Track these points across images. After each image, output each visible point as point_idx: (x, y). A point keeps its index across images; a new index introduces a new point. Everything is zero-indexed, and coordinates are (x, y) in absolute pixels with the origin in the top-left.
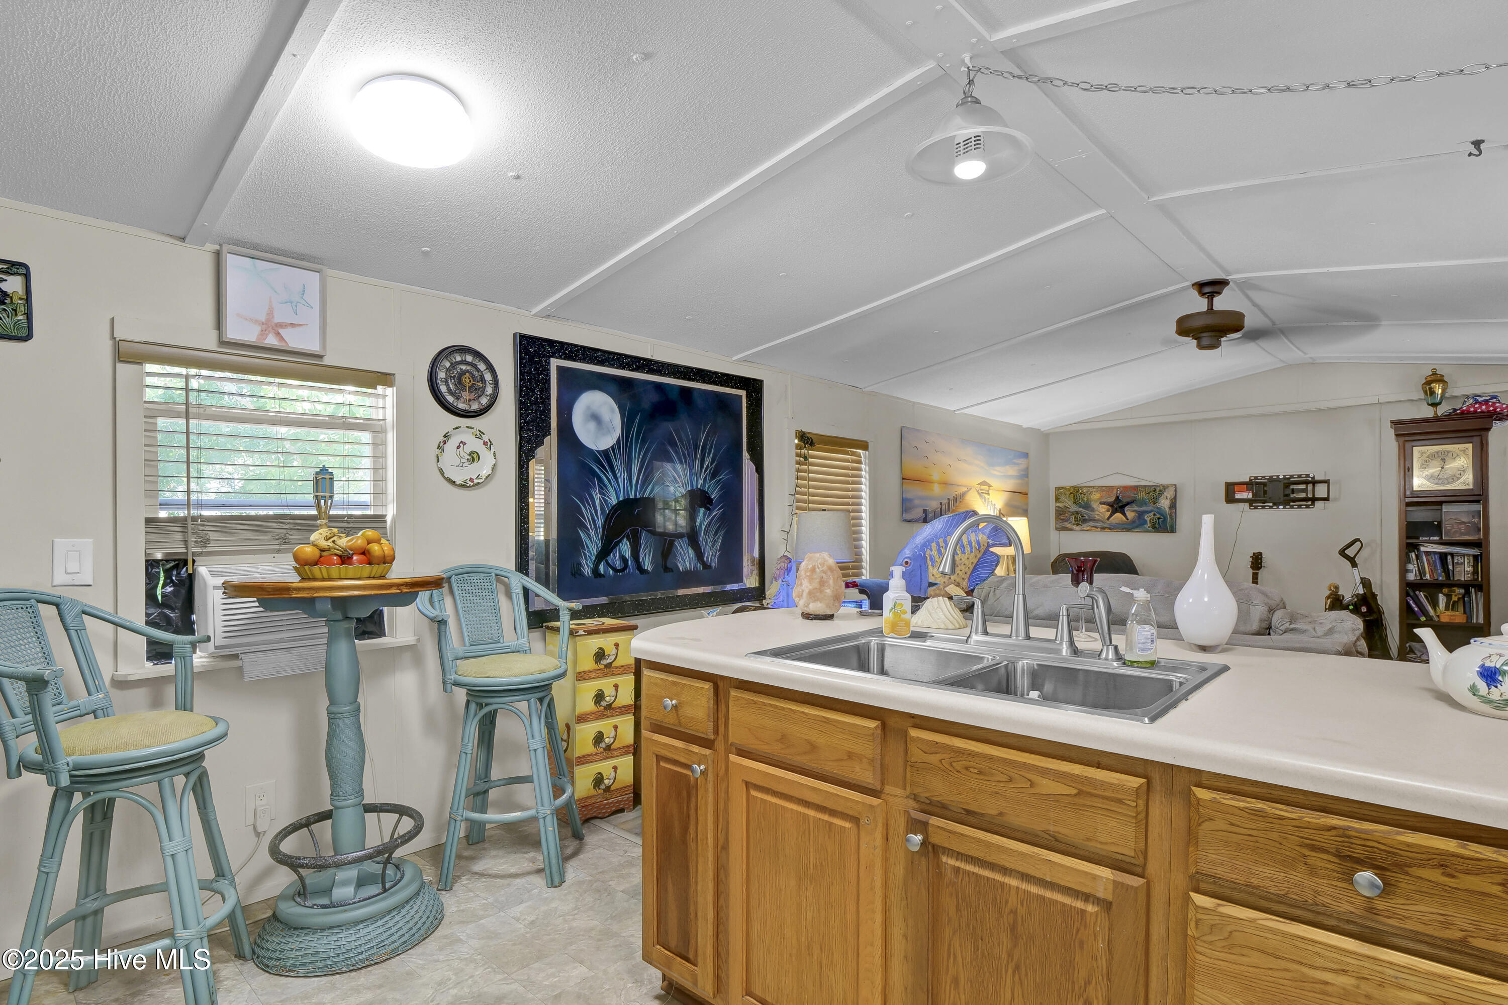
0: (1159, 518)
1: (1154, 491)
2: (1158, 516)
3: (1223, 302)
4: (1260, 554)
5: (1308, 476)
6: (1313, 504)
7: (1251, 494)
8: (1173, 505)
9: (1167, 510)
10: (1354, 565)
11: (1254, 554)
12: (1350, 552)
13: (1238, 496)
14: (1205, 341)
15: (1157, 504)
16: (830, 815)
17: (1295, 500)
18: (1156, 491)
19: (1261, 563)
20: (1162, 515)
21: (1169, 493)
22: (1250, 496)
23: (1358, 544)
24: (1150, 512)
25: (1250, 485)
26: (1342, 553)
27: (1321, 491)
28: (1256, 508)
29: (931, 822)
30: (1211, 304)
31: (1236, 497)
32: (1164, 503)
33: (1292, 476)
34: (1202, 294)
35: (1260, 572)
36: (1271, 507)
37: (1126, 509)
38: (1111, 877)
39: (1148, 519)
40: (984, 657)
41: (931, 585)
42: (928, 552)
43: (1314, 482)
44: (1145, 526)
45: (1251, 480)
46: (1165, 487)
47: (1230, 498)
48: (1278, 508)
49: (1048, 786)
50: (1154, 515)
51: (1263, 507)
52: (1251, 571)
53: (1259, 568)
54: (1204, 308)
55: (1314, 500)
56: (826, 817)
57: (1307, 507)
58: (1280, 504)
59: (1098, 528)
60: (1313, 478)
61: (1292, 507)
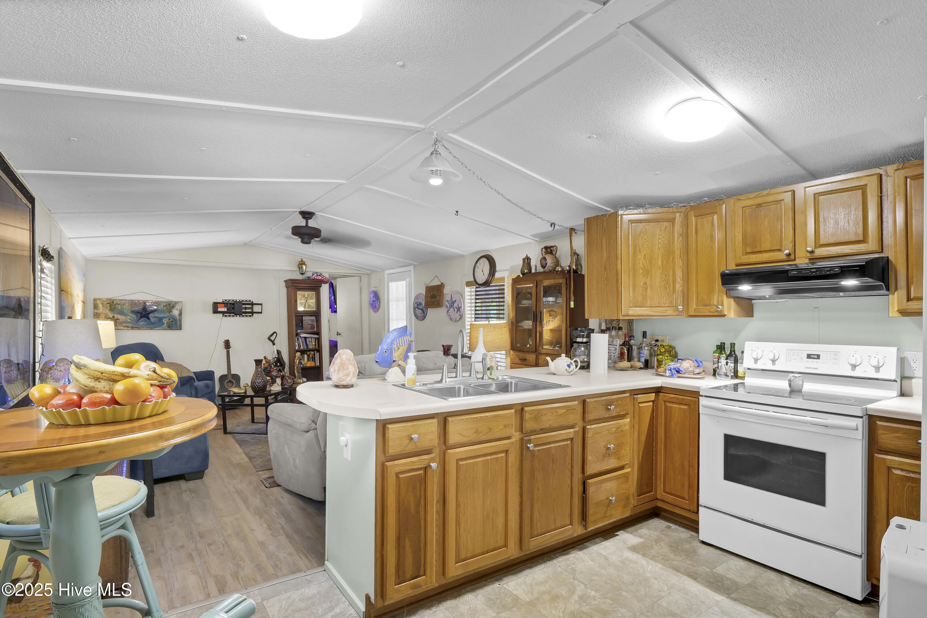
0: (172, 321)
1: (169, 305)
2: (172, 320)
3: (312, 223)
4: (228, 340)
5: (250, 301)
6: (253, 315)
7: (226, 309)
8: (180, 314)
9: (178, 316)
10: (274, 344)
11: (225, 340)
12: (272, 338)
13: (220, 310)
14: (306, 240)
15: (171, 313)
16: (496, 455)
17: (245, 313)
18: (170, 306)
19: (230, 345)
20: (173, 319)
21: (178, 307)
22: (226, 310)
23: (275, 334)
24: (166, 318)
25: (225, 303)
26: (269, 339)
27: (256, 308)
28: (226, 316)
29: (531, 438)
30: (307, 223)
31: (219, 310)
32: (175, 312)
33: (243, 301)
34: (304, 218)
35: (230, 350)
36: (233, 316)
37: (150, 315)
38: (573, 431)
39: (165, 322)
40: (456, 387)
41: (394, 361)
42: (393, 346)
43: (252, 304)
44: (163, 326)
45: (223, 301)
46: (176, 303)
47: (215, 311)
48: (237, 316)
49: (561, 411)
50: (169, 319)
51: (230, 316)
52: (225, 350)
53: (229, 348)
54: (304, 224)
55: (253, 313)
56: (495, 456)
57: (250, 316)
58: (239, 314)
59: (128, 327)
60: (252, 302)
61: (243, 316)
